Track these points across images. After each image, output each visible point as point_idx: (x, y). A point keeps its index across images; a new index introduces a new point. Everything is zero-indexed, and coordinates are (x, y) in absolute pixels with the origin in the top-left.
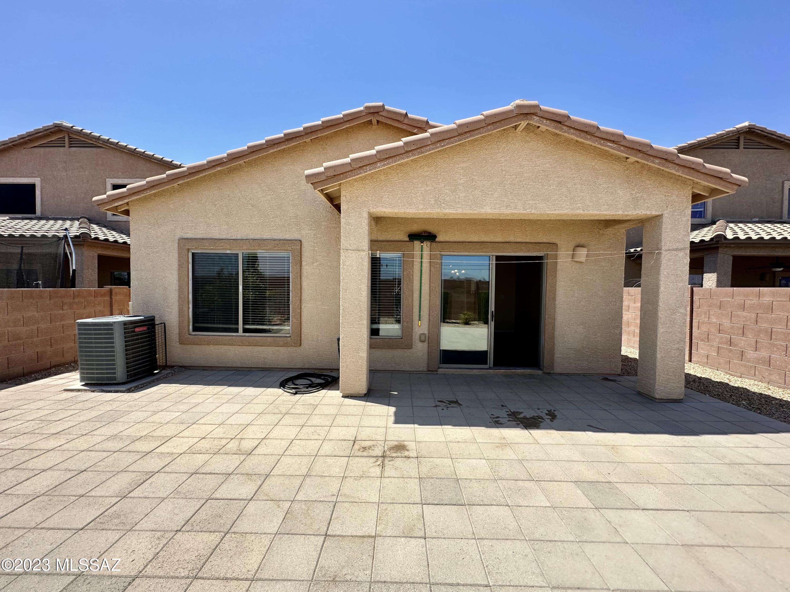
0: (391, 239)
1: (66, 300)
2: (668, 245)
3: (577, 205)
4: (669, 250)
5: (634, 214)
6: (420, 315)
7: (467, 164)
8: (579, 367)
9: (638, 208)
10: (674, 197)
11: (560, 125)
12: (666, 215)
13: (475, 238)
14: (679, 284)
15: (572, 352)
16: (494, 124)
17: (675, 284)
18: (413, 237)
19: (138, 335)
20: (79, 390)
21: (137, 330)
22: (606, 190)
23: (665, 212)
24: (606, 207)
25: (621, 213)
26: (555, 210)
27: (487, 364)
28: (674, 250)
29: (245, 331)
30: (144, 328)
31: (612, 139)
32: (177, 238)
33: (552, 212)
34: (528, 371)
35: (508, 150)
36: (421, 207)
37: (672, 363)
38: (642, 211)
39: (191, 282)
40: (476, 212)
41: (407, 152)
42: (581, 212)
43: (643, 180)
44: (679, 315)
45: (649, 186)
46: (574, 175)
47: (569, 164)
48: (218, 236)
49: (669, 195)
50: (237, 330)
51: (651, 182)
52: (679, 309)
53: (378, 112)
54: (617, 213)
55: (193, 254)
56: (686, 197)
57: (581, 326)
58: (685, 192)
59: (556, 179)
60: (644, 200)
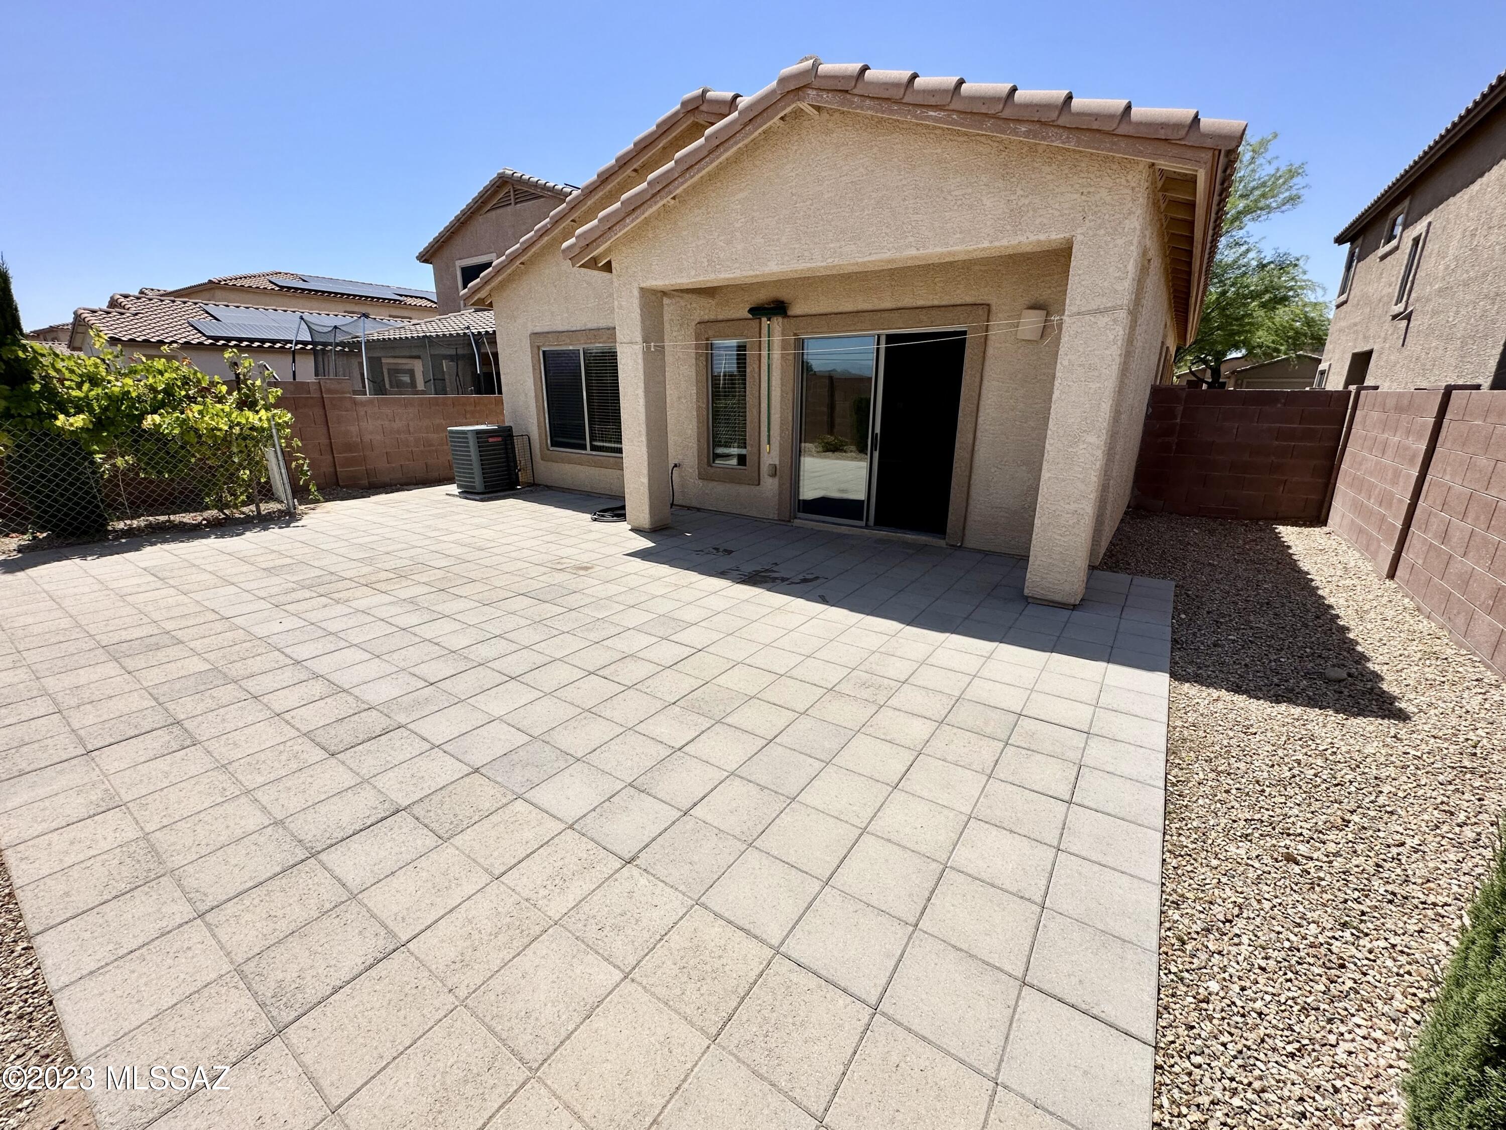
0: (733, 317)
1: (468, 408)
2: (1078, 302)
3: (907, 241)
4: (1079, 314)
5: (1012, 243)
6: (769, 436)
7: (746, 193)
8: (1013, 542)
9: (1021, 230)
10: (1104, 193)
11: (848, 96)
12: (1080, 238)
13: (848, 306)
14: (1091, 385)
15: (1001, 514)
16: (754, 122)
17: (1083, 384)
18: (758, 311)
19: (491, 446)
20: (454, 495)
21: (491, 440)
22: (959, 202)
23: (1079, 231)
24: (958, 236)
25: (986, 244)
26: (870, 254)
27: (862, 520)
28: (1089, 313)
29: (594, 448)
30: (500, 439)
31: (932, 101)
32: (529, 333)
33: (866, 259)
34: (923, 539)
35: (801, 154)
36: (693, 273)
37: (1059, 537)
38: (1028, 234)
39: (544, 387)
40: (758, 273)
41: (654, 196)
42: (913, 252)
43: (1036, 165)
44: (1085, 446)
45: (1049, 177)
46: (904, 182)
47: (896, 160)
48: (561, 328)
49: (1092, 190)
50: (584, 448)
51: (1054, 166)
52: (1085, 434)
53: (697, 107)
54: (979, 246)
55: (544, 352)
56: (1133, 189)
57: (1024, 468)
58: (1130, 177)
59: (874, 195)
60: (1035, 211)
